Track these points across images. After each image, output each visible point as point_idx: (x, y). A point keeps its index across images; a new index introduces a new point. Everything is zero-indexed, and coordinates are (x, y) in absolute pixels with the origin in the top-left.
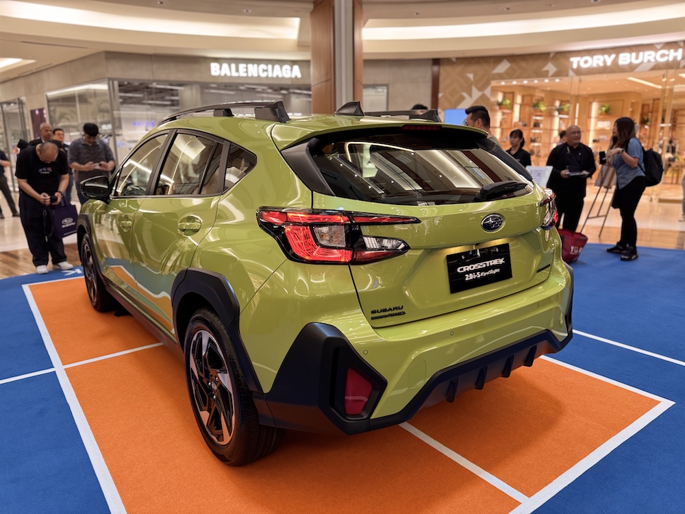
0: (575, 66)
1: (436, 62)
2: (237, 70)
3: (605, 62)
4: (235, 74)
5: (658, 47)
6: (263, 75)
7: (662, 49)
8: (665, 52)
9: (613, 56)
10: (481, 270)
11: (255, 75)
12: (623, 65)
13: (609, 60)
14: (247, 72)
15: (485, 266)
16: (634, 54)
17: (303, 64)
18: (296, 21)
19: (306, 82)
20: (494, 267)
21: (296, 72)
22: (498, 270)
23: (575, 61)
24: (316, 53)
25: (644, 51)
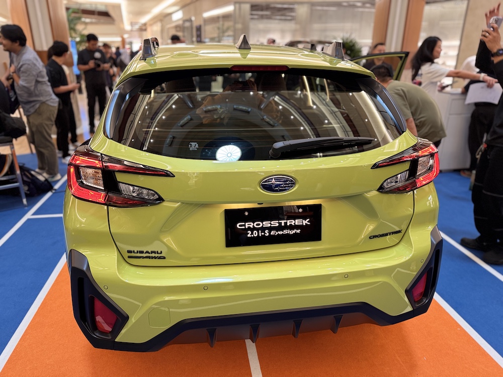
10: (270, 229)
15: (277, 225)
20: (292, 227)
22: (298, 231)
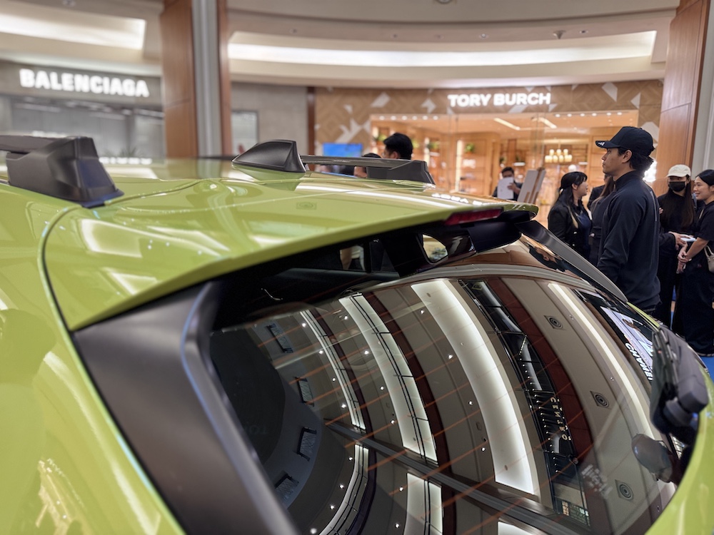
0: (453, 104)
1: (311, 90)
2: (60, 81)
3: (481, 102)
4: (56, 86)
5: (529, 90)
6: (97, 90)
7: (532, 92)
8: (535, 95)
9: (489, 96)
11: (86, 89)
12: (497, 106)
13: (485, 99)
14: (74, 84)
16: (508, 95)
17: (151, 80)
18: (139, 25)
19: (155, 101)
21: (142, 89)
23: (453, 99)
24: (168, 67)
25: (516, 93)
